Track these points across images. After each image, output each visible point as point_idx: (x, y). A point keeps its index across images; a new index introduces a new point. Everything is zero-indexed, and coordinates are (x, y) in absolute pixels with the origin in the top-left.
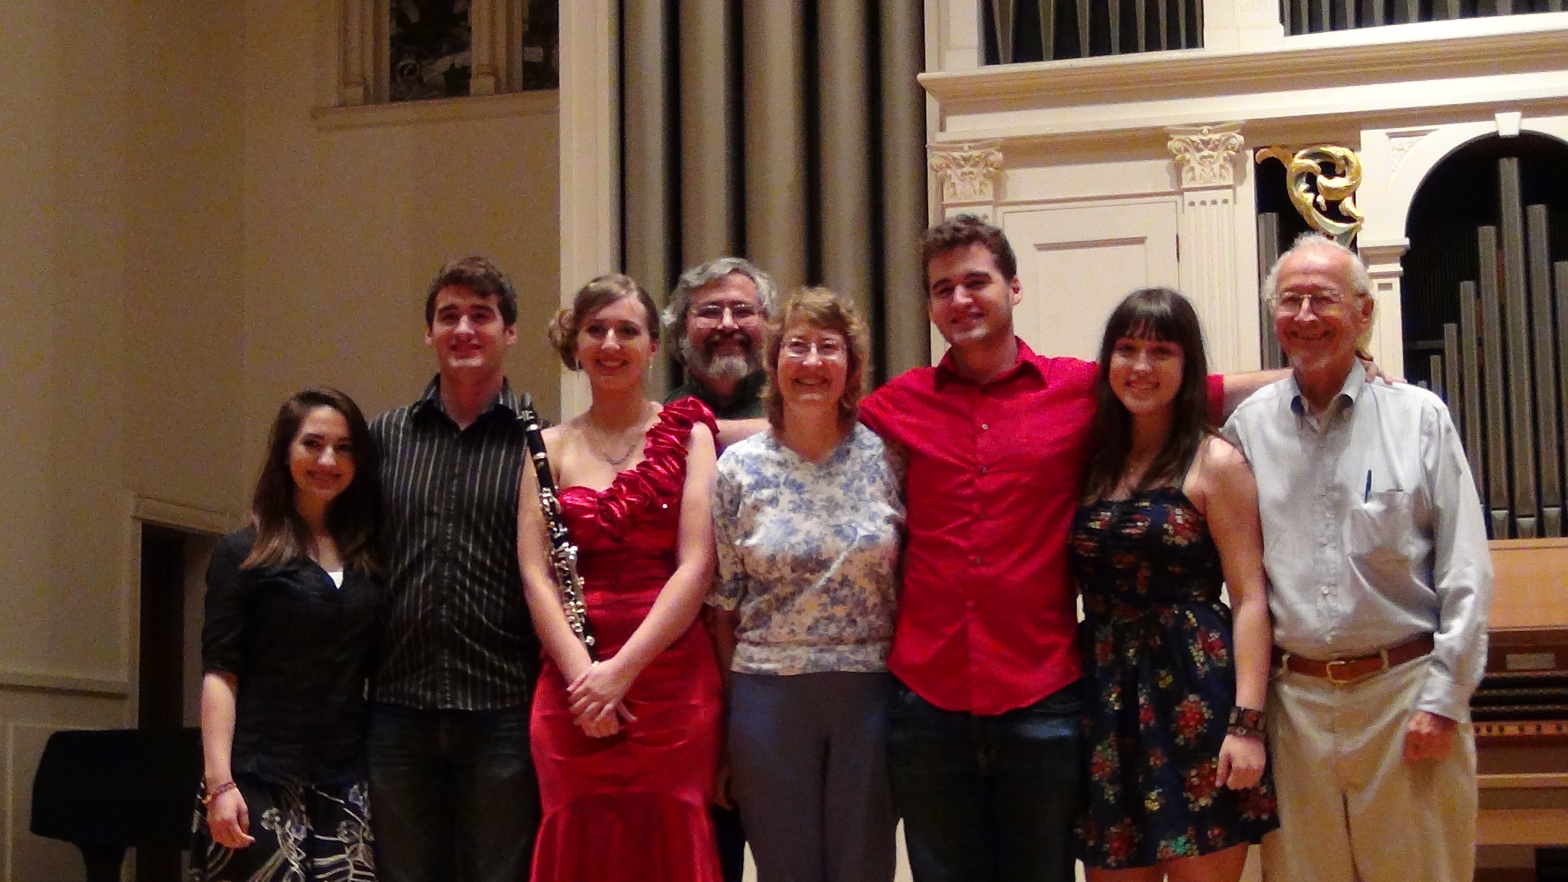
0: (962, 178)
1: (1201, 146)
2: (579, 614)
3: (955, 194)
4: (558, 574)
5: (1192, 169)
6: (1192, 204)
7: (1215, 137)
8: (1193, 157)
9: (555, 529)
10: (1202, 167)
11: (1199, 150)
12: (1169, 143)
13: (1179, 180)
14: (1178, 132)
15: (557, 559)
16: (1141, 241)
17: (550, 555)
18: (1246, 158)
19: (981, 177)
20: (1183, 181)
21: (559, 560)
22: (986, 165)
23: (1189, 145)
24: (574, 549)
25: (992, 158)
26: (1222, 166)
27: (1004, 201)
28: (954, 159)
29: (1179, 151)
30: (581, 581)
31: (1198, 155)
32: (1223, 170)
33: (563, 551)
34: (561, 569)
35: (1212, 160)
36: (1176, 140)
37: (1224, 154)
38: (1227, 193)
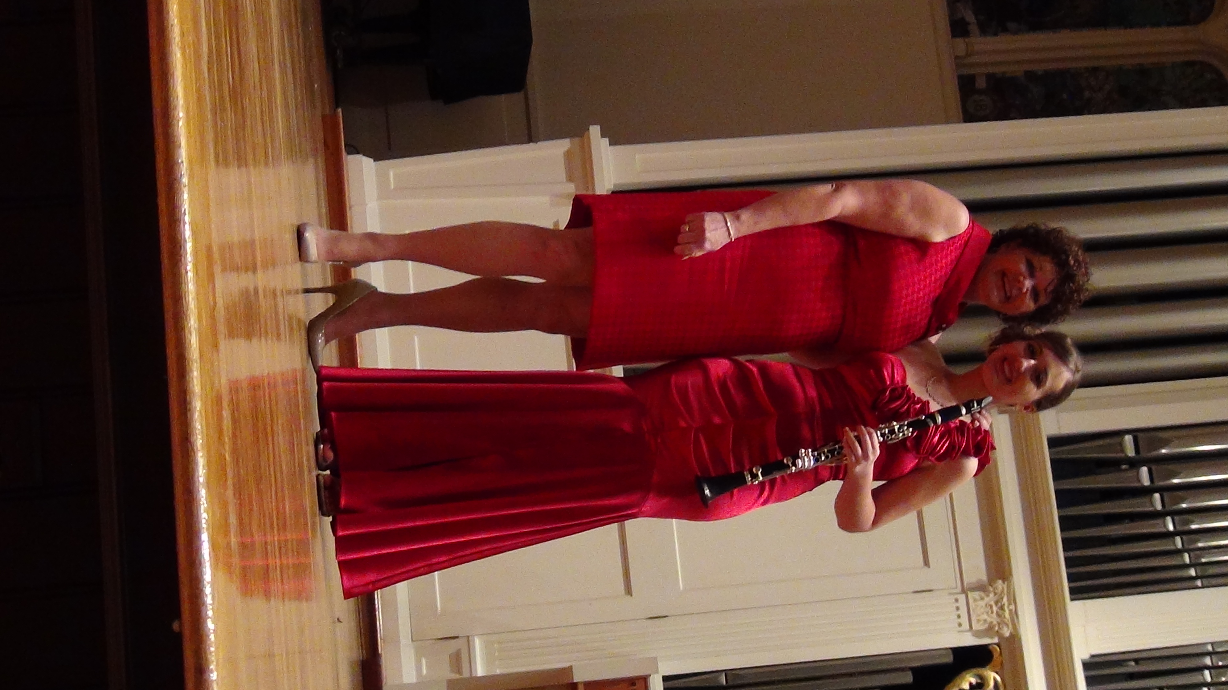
1: (999, 604)
5: (982, 599)
6: (957, 600)
7: (1007, 615)
8: (991, 599)
10: (984, 606)
11: (996, 603)
12: (1000, 582)
13: (974, 589)
14: (1009, 587)
16: (926, 563)
18: (992, 638)
20: (973, 593)
23: (1000, 596)
26: (985, 621)
29: (995, 589)
31: (992, 603)
32: (982, 622)
35: (990, 613)
36: (1003, 588)
37: (995, 623)
38: (966, 626)
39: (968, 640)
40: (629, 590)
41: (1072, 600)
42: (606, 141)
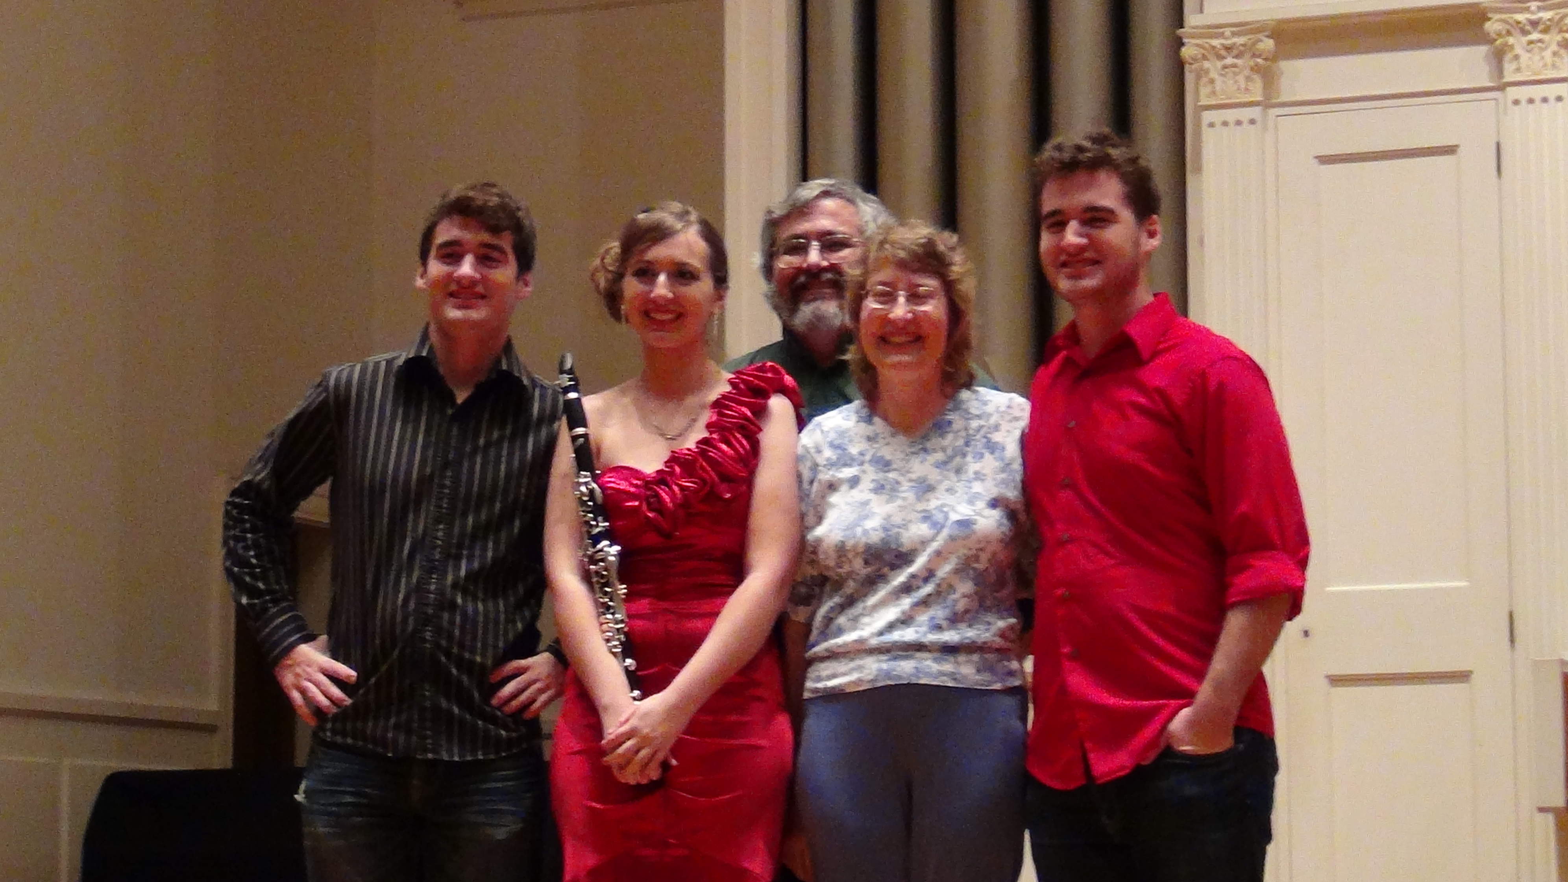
0: (1223, 73)
1: (1528, 28)
2: (618, 629)
3: (1214, 93)
4: (595, 580)
5: (1517, 57)
6: (1516, 102)
7: (1546, 15)
8: (1517, 42)
9: (594, 523)
10: (1529, 55)
11: (1525, 32)
12: (1488, 26)
13: (1500, 71)
14: (1498, 10)
15: (593, 560)
16: (1450, 150)
17: (585, 555)
19: (1247, 72)
20: (1506, 73)
21: (595, 562)
22: (1254, 56)
23: (1512, 26)
24: (616, 549)
25: (1261, 46)
26: (1555, 54)
27: (1274, 101)
28: (1214, 47)
29: (1499, 35)
30: (622, 589)
31: (1525, 39)
32: (1556, 59)
33: (601, 550)
34: (597, 573)
35: (1543, 46)
36: (1497, 21)
37: (1559, 38)
40: (1462, 677)
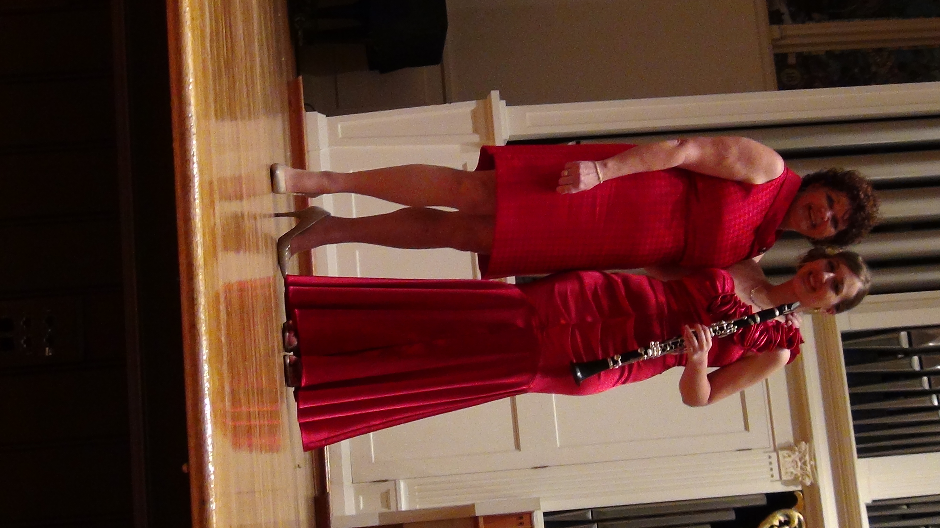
1: (803, 461)
5: (790, 456)
6: (770, 457)
7: (809, 468)
8: (796, 456)
10: (791, 462)
11: (800, 459)
12: (803, 443)
13: (783, 448)
14: (810, 448)
16: (747, 428)
18: (797, 486)
20: (782, 452)
23: (803, 454)
26: (792, 473)
29: (799, 448)
31: (798, 460)
32: (789, 474)
35: (795, 468)
36: (805, 447)
37: (799, 474)
38: (777, 476)
39: (779, 488)
40: (518, 446)
41: (859, 457)
42: (504, 102)
